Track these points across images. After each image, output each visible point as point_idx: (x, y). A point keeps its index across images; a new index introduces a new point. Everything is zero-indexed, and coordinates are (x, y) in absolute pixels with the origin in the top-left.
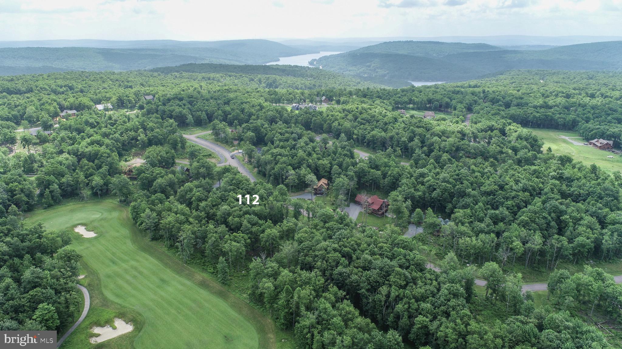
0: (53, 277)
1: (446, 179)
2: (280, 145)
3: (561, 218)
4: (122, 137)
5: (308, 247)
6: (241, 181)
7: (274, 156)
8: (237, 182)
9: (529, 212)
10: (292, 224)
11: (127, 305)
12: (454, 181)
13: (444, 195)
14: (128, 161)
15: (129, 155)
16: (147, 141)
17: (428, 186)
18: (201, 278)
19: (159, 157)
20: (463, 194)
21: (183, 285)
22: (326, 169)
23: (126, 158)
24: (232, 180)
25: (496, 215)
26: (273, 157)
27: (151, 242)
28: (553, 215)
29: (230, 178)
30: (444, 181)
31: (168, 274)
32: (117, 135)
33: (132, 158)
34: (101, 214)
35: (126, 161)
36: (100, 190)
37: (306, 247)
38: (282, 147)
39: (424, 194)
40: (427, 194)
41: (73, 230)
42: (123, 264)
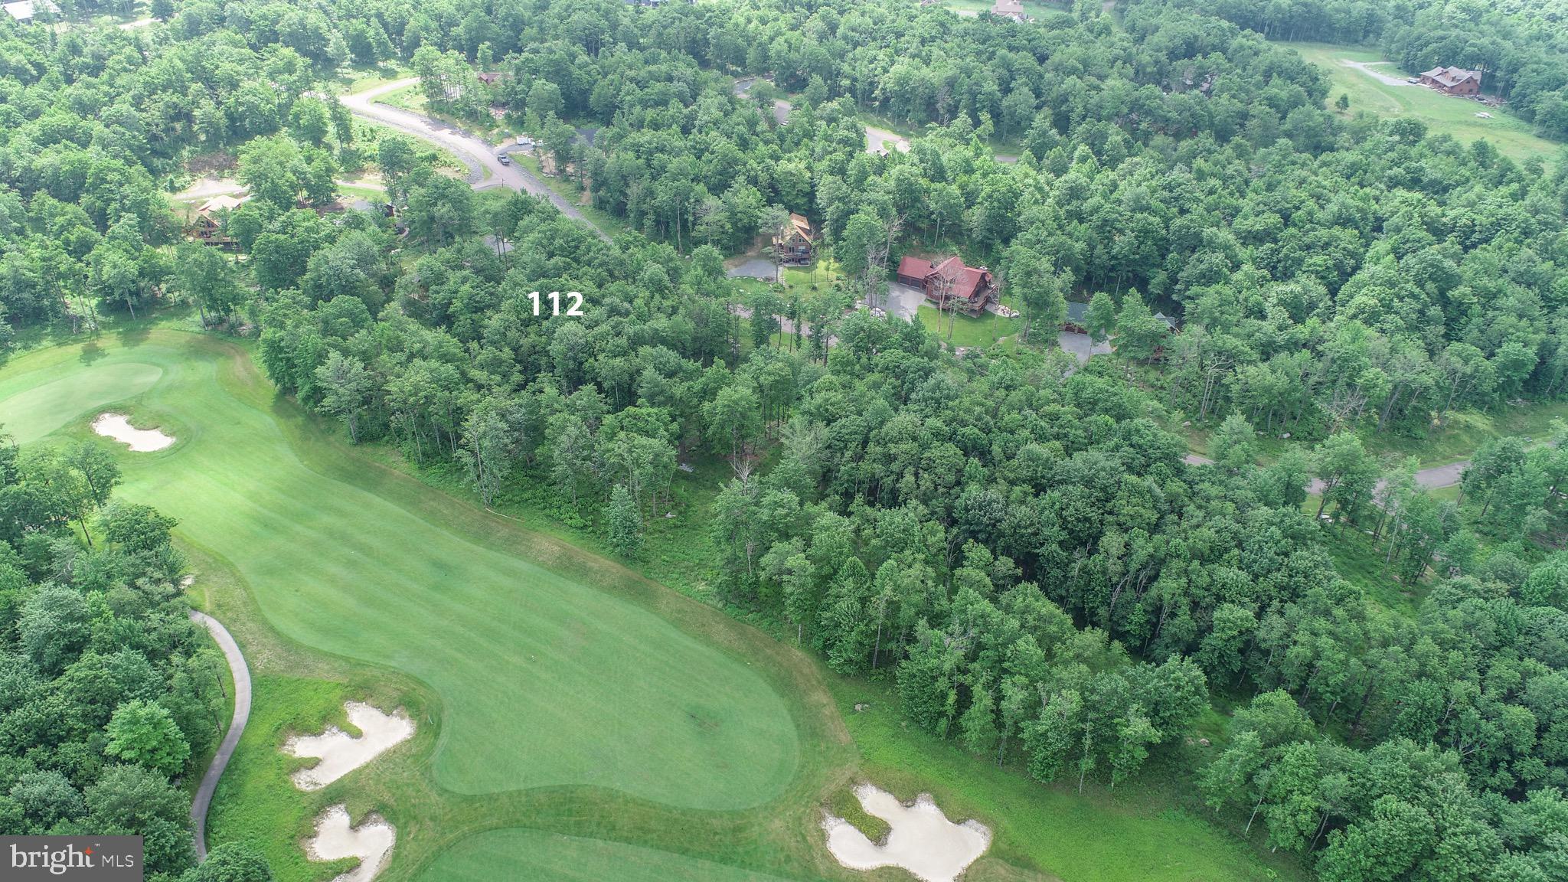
0: (119, 610)
1: (1144, 202)
2: (648, 119)
3: (1450, 294)
4: (142, 110)
5: (856, 433)
6: (580, 240)
7: (645, 154)
8: (567, 242)
9: (1375, 285)
10: (780, 364)
11: (367, 657)
12: (1162, 205)
13: (1142, 247)
14: (179, 189)
15: (176, 169)
16: (224, 122)
17: (1100, 223)
18: (556, 548)
19: (289, 175)
20: (1194, 243)
21: (510, 572)
22: (799, 186)
23: (172, 182)
24: (553, 238)
25: (1296, 297)
26: (639, 157)
27: (359, 448)
28: (1430, 286)
29: (544, 232)
30: (1139, 207)
31: (451, 545)
32: (123, 106)
33: (188, 178)
34: (161, 371)
35: (173, 189)
36: (131, 294)
37: (850, 434)
38: (656, 126)
39: (1092, 248)
40: (1100, 247)
41: (91, 431)
42: (298, 528)
